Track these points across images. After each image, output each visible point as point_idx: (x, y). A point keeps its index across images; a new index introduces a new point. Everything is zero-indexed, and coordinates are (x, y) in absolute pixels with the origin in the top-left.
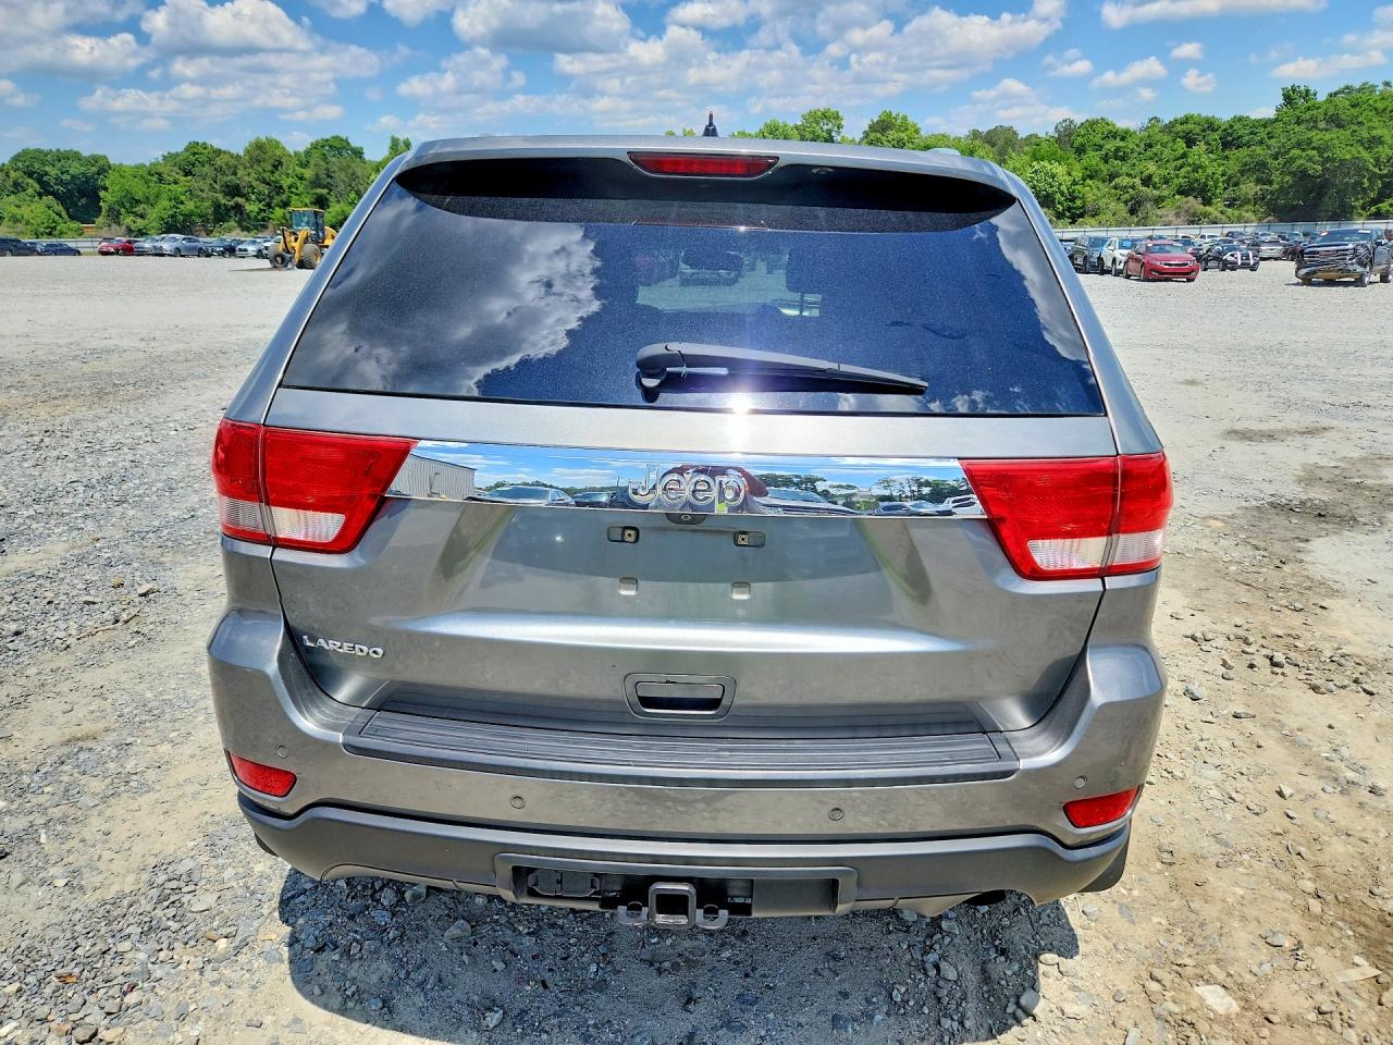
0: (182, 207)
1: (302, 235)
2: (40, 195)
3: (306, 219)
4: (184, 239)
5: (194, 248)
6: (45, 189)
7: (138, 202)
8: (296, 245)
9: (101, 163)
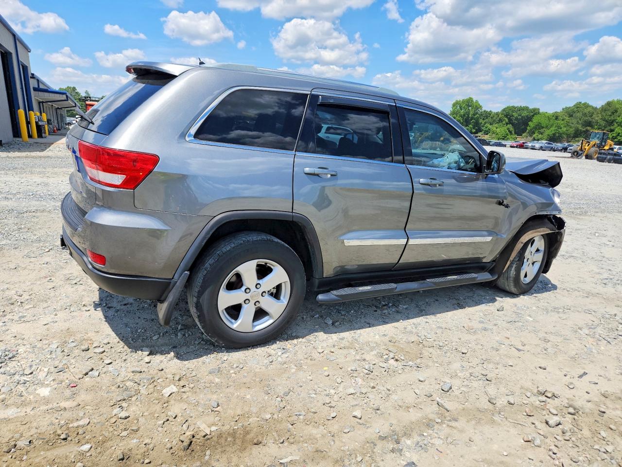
0: (560, 130)
1: (592, 143)
2: (507, 124)
3: (598, 136)
4: (546, 143)
5: (549, 147)
6: (510, 122)
7: (543, 127)
8: (587, 148)
9: (536, 112)
